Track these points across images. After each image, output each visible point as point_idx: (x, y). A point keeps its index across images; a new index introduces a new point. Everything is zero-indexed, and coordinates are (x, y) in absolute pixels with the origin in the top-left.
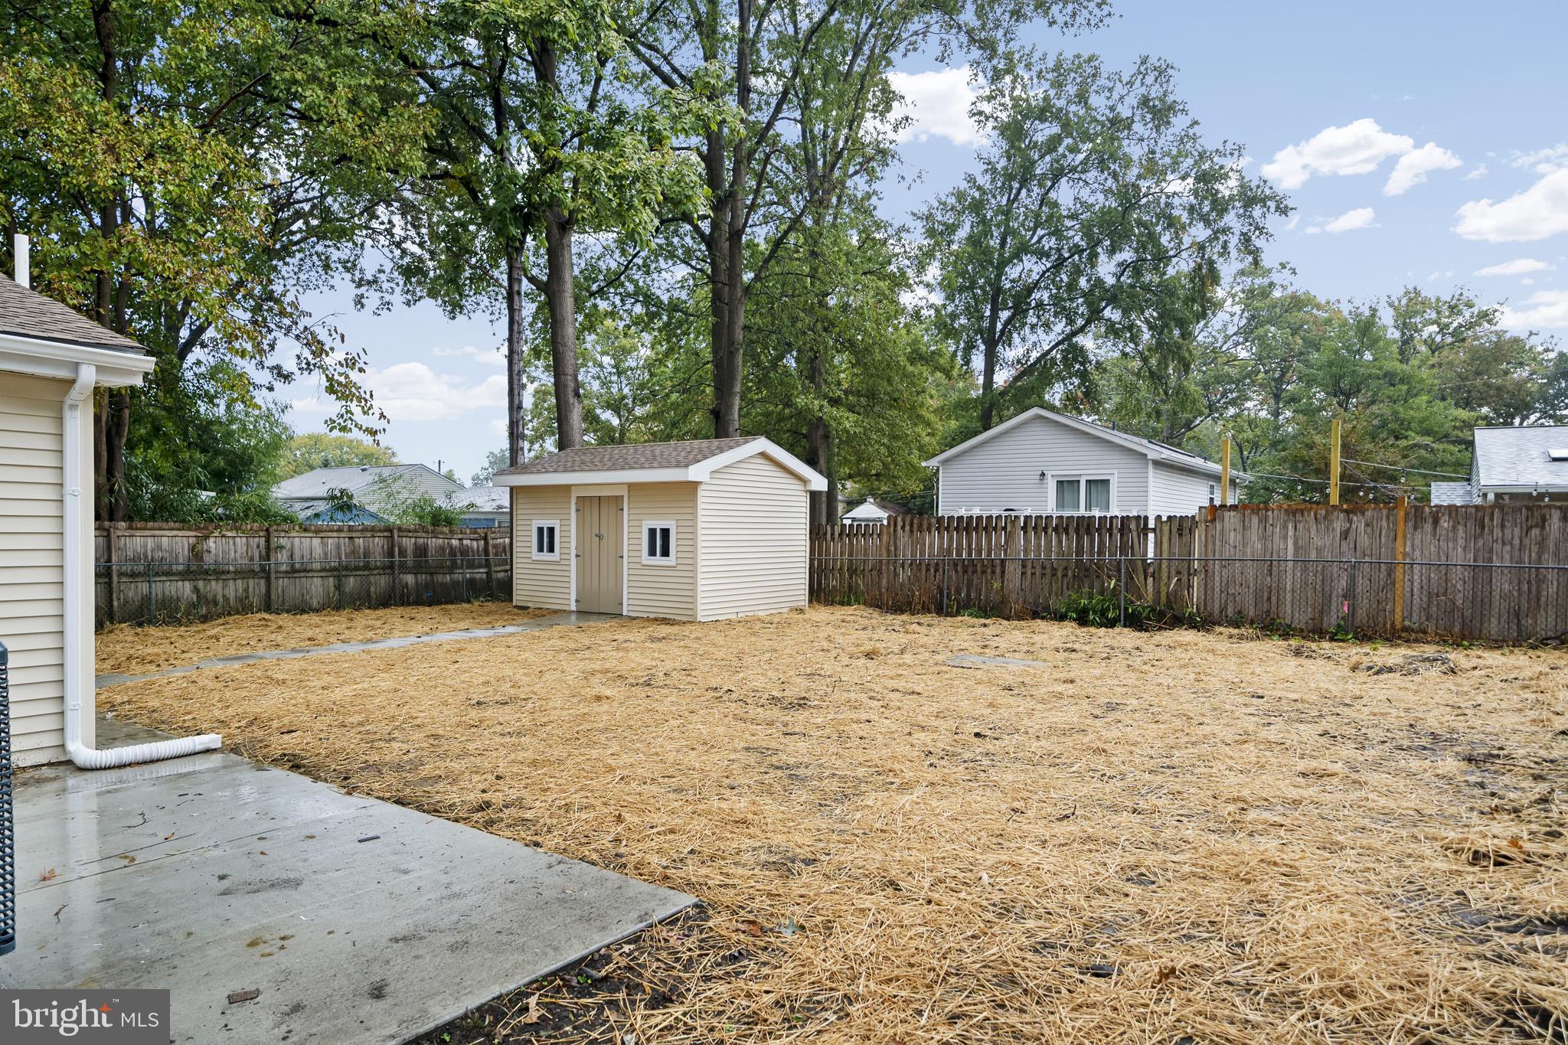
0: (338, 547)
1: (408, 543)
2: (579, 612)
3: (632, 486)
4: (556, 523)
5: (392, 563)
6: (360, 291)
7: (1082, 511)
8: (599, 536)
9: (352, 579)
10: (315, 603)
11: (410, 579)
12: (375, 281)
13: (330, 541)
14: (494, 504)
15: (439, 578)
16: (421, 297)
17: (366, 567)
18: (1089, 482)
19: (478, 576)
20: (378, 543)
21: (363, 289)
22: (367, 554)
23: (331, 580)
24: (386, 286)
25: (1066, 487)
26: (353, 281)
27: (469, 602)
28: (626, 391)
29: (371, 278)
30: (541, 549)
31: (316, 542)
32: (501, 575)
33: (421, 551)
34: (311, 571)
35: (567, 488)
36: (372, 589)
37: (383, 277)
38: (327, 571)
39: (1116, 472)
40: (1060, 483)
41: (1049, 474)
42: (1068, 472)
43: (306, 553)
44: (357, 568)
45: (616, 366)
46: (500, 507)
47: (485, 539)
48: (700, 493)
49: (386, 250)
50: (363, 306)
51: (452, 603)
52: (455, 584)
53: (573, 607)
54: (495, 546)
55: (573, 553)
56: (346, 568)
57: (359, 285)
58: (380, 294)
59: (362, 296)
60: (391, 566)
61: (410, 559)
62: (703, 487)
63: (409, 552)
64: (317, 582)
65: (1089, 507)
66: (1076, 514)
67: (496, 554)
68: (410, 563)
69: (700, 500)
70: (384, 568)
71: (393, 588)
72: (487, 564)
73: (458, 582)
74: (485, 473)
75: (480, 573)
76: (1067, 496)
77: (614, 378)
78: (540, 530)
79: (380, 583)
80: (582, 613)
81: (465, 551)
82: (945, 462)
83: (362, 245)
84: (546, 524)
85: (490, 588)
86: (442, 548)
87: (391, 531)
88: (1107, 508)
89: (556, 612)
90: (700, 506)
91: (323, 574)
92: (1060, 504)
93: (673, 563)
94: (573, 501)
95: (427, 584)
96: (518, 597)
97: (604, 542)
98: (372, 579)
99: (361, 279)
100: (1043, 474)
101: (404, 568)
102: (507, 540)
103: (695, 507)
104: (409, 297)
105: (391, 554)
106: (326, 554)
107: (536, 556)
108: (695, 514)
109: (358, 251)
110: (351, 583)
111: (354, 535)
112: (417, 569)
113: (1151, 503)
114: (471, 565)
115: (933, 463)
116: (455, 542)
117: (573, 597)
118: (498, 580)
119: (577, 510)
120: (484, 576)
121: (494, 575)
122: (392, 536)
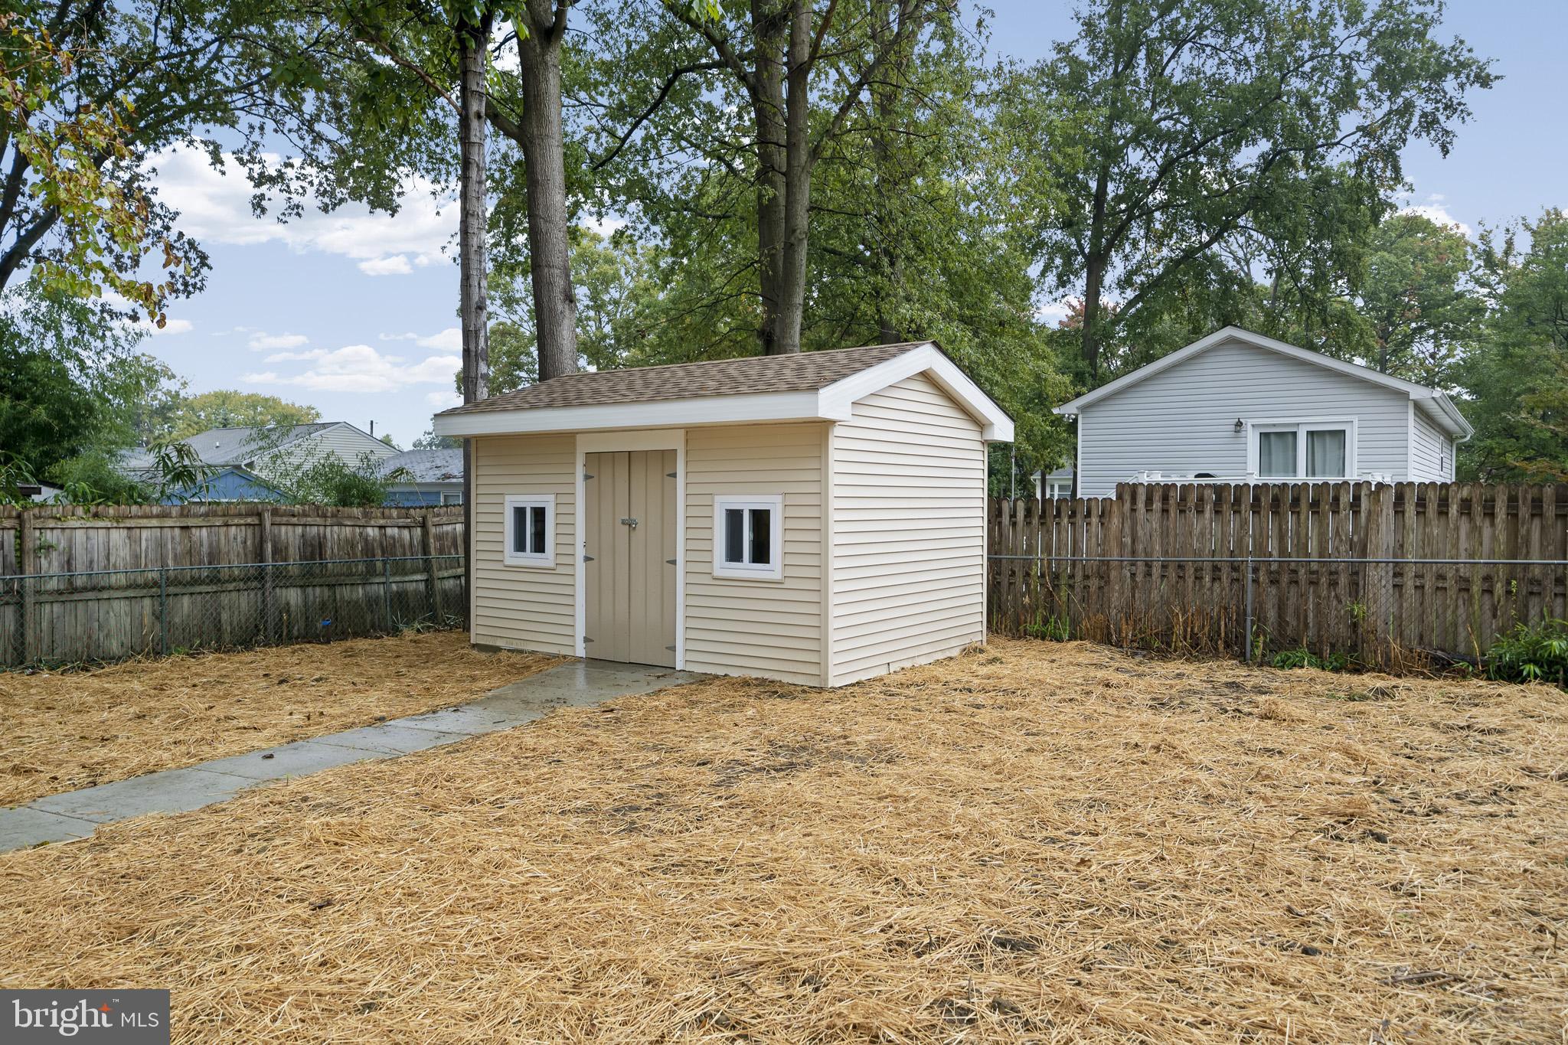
0: (161, 545)
1: (291, 535)
2: (592, 662)
3: (693, 433)
4: (548, 502)
5: (262, 569)
6: (258, 191)
7: (1301, 477)
8: (630, 524)
9: (186, 601)
10: (115, 647)
11: (293, 596)
12: (281, 176)
13: (145, 534)
14: (439, 473)
15: (345, 593)
16: (342, 200)
17: (214, 579)
18: (1311, 434)
19: (411, 587)
20: (235, 538)
21: (264, 189)
22: (214, 556)
23: (147, 602)
24: (295, 185)
25: (1278, 442)
26: (251, 178)
27: (395, 632)
28: (607, 329)
29: (274, 174)
30: (520, 546)
31: (118, 537)
32: (450, 584)
33: (314, 549)
34: (103, 588)
35: (566, 439)
36: (225, 616)
37: (290, 173)
38: (137, 588)
39: (1355, 419)
40: (1265, 437)
41: (1248, 423)
42: (1280, 420)
43: (98, 557)
44: (195, 581)
45: (593, 299)
46: (447, 476)
47: (424, 526)
48: (834, 443)
49: (294, 136)
50: (263, 210)
51: (365, 634)
52: (372, 602)
53: (580, 651)
54: (440, 538)
55: (580, 552)
56: (176, 582)
57: (258, 185)
58: (286, 195)
59: (262, 196)
60: (260, 576)
61: (294, 564)
62: (837, 431)
63: (293, 552)
64: (120, 607)
65: (1312, 470)
66: (1290, 480)
67: (441, 551)
68: (294, 570)
69: (833, 455)
70: (247, 579)
71: (262, 613)
72: (427, 568)
73: (377, 598)
74: (428, 438)
75: (415, 583)
76: (1277, 457)
77: (592, 313)
78: (520, 512)
79: (239, 605)
80: (598, 664)
81: (388, 547)
82: (1084, 409)
83: (262, 128)
84: (529, 501)
85: (431, 608)
86: (351, 543)
87: (259, 515)
88: (1342, 471)
89: (549, 658)
90: (834, 467)
91: (130, 593)
92: (1265, 467)
93: (777, 575)
94: (580, 460)
95: (323, 604)
96: (479, 632)
97: (639, 535)
98: (225, 599)
99: (261, 175)
100: (1239, 424)
101: (282, 578)
102: (460, 528)
103: (822, 469)
104: (326, 200)
105: (259, 555)
106: (136, 557)
107: (511, 557)
108: (823, 481)
109: (256, 136)
110: (185, 607)
111: (190, 522)
112: (305, 581)
113: (1411, 464)
114: (401, 570)
115: (1069, 409)
116: (371, 532)
117: (580, 632)
118: (445, 593)
119: (587, 477)
120: (422, 586)
121: (438, 585)
122: (261, 525)
